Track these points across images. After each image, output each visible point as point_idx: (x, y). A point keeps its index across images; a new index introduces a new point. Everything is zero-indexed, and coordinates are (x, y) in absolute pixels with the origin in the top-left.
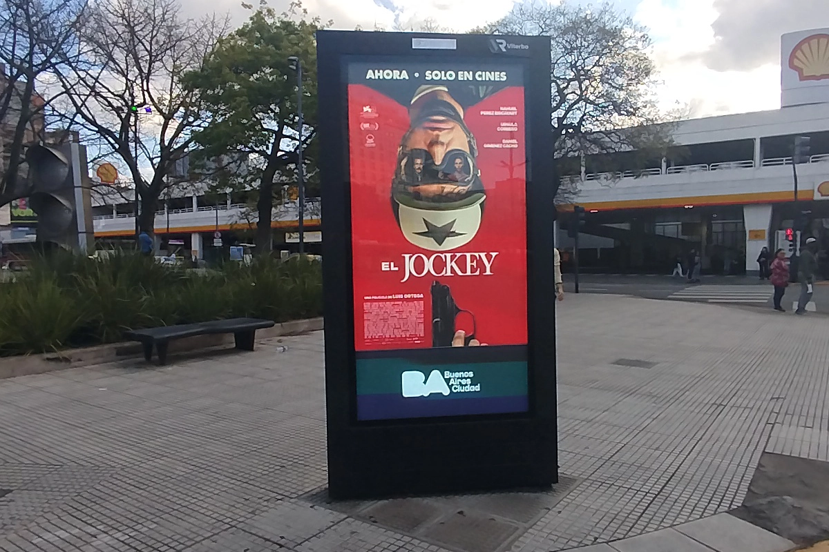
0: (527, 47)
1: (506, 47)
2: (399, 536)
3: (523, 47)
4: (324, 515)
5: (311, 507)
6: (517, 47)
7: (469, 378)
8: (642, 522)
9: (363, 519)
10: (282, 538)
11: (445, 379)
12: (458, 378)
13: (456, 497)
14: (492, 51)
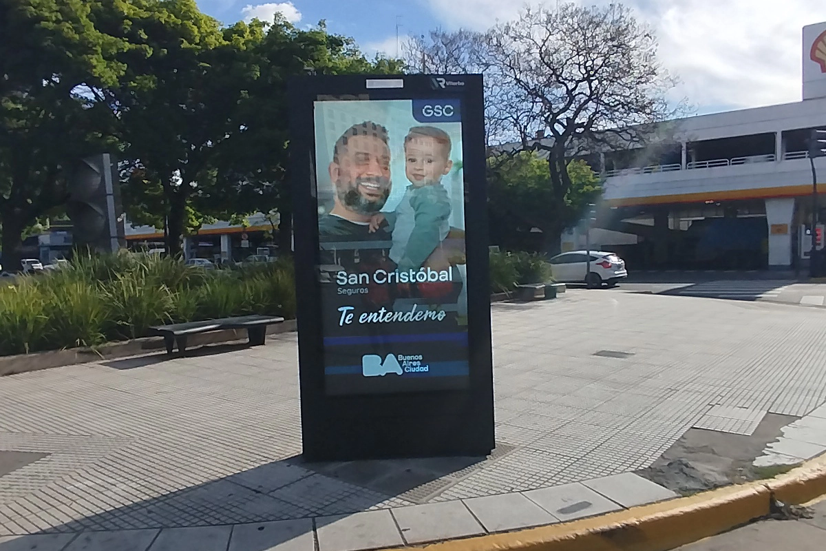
0: (463, 84)
1: (445, 85)
2: (353, 486)
3: (459, 83)
4: (298, 471)
5: (288, 466)
6: (455, 84)
7: (419, 360)
9: (328, 475)
10: (260, 487)
11: (398, 361)
12: (410, 361)
13: (409, 459)
14: (434, 88)
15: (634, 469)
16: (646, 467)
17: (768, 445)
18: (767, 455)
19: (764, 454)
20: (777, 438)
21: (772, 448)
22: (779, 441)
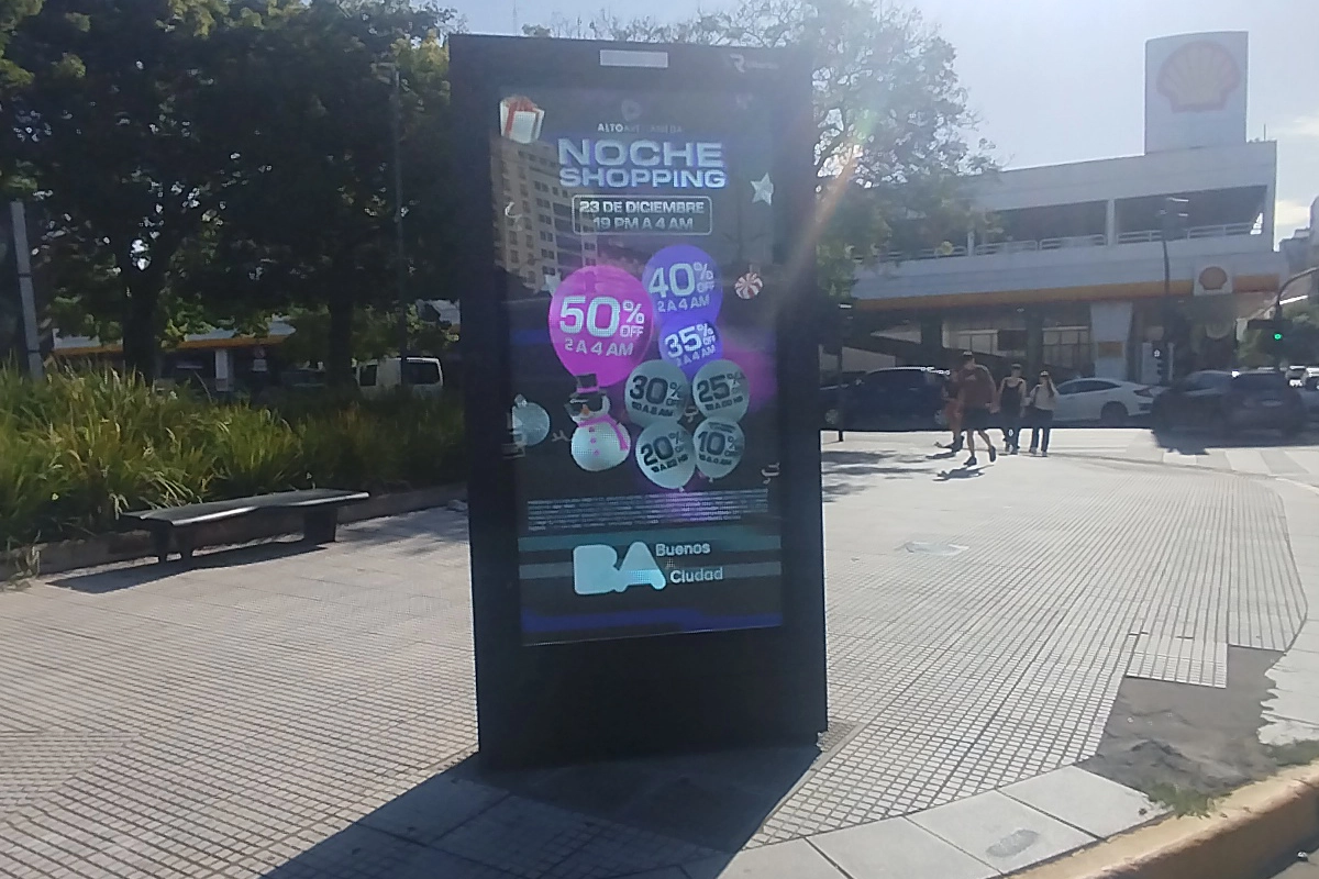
1: (744, 67)
2: (590, 819)
4: (474, 791)
6: (762, 66)
8: (954, 783)
9: (536, 797)
15: (1074, 760)
16: (1093, 754)
17: (1263, 704)
18: (1272, 723)
19: (1267, 723)
20: (1271, 691)
21: (1271, 709)
22: (1274, 697)
